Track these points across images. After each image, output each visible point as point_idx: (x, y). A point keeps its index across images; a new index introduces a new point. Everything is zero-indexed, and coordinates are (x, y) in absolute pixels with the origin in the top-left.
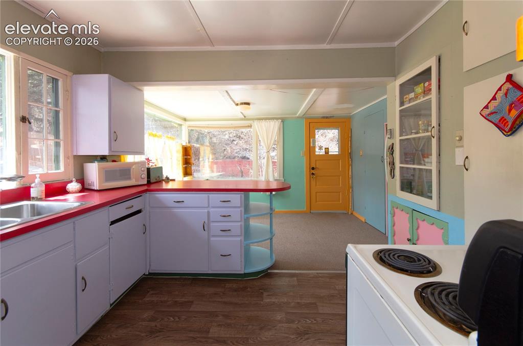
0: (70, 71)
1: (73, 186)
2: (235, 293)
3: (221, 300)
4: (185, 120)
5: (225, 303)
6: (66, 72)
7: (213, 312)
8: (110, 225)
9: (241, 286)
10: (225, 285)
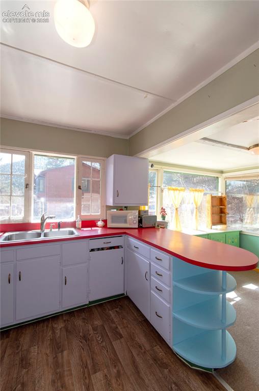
0: (104, 157)
1: (100, 223)
2: (151, 362)
3: (135, 355)
4: (222, 172)
5: (134, 362)
6: (103, 158)
7: (119, 359)
8: (90, 251)
9: (165, 361)
10: (156, 346)
